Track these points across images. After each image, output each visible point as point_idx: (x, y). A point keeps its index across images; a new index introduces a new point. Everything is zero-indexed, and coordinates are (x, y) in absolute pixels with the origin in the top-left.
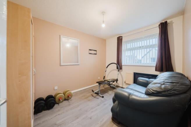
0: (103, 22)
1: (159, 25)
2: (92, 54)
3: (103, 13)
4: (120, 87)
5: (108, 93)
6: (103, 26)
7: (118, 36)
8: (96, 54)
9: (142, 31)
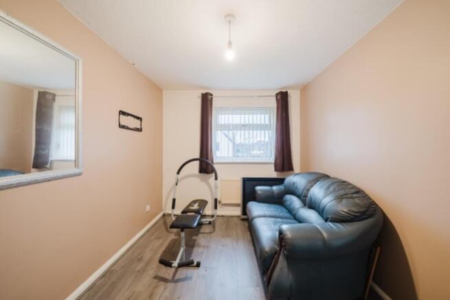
0: (230, 43)
1: (277, 94)
2: (128, 128)
3: (230, 17)
4: (209, 216)
5: (199, 246)
6: (230, 56)
7: (204, 92)
8: (139, 130)
9: (253, 97)
